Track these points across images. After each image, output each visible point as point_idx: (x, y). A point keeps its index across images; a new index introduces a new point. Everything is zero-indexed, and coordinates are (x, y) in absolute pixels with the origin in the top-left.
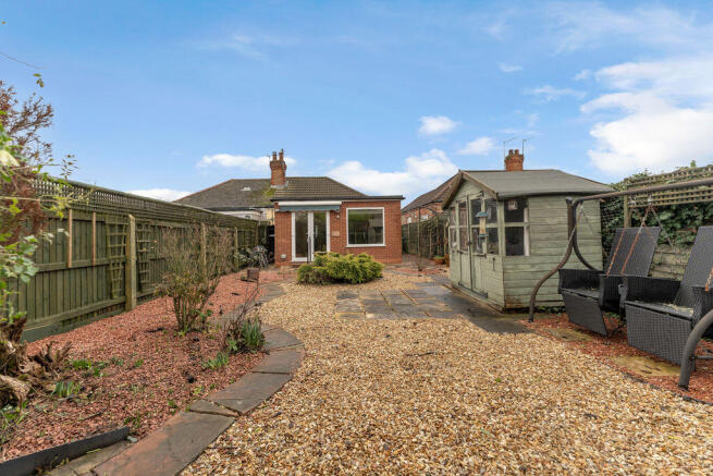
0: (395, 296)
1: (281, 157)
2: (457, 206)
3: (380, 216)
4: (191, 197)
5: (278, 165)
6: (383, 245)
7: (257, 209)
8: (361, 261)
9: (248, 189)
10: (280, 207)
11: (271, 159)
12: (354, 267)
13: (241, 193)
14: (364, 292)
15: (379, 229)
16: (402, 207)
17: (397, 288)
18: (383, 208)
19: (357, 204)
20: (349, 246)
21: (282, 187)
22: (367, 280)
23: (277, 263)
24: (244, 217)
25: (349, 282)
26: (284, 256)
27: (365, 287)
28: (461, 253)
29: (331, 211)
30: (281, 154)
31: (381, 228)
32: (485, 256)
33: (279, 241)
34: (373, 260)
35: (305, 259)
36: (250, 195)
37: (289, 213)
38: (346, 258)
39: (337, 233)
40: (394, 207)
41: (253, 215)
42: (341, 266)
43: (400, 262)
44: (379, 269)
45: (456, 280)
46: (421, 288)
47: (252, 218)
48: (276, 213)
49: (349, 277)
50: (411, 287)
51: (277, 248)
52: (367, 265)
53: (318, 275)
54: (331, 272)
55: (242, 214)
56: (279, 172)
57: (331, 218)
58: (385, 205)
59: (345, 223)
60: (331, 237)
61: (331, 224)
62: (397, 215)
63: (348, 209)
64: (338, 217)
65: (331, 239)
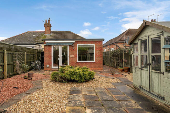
0: (102, 92)
1: (49, 22)
2: (139, 43)
3: (93, 48)
4: (10, 39)
5: (48, 25)
6: (94, 61)
7: (38, 44)
8: (84, 71)
9: (35, 36)
10: (46, 43)
11: (45, 23)
12: (79, 74)
13: (31, 37)
14: (85, 88)
15: (92, 54)
16: (103, 44)
17: (103, 86)
18: (94, 44)
19: (82, 42)
20: (78, 61)
21: (49, 35)
22: (86, 81)
23: (45, 69)
24: (31, 48)
25: (77, 82)
26: (48, 66)
27: (85, 85)
28: (142, 69)
29: (70, 46)
30: (49, 21)
31: (93, 53)
32: (163, 73)
33: (46, 59)
34: (90, 70)
35: (57, 67)
36: (35, 38)
37: (50, 46)
38: (76, 69)
39: (72, 56)
40: (99, 44)
41: (36, 47)
42: (73, 74)
43: (102, 70)
44: (93, 75)
45: (137, 84)
46: (115, 87)
47: (35, 48)
48: (45, 46)
49: (77, 79)
50: (110, 86)
51: (45, 62)
52: (86, 73)
53: (61, 77)
54: (67, 76)
55: (30, 47)
56: (48, 28)
57: (70, 49)
58: (95, 43)
59: (77, 51)
60: (70, 57)
61: (70, 51)
62: (101, 48)
63: (77, 44)
64: (73, 48)
65: (70, 58)
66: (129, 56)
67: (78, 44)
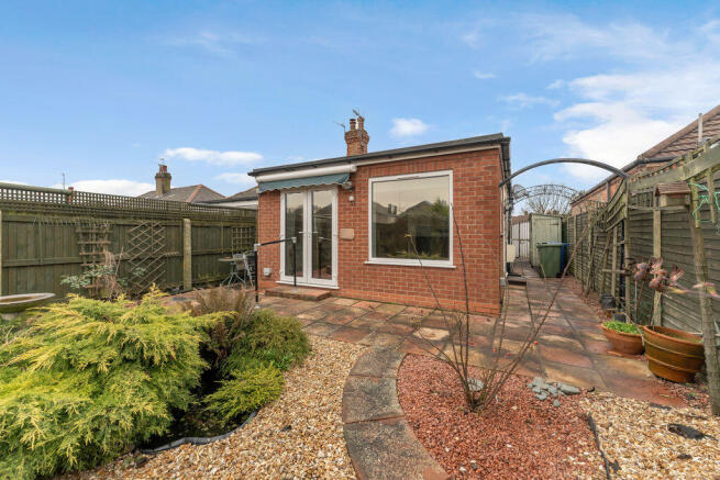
1: (360, 125)
6: (449, 264)
18: (450, 173)
19: (389, 169)
20: (372, 260)
23: (260, 282)
26: (266, 271)
29: (340, 189)
37: (276, 194)
39: (349, 232)
40: (478, 166)
51: (261, 257)
57: (339, 201)
58: (453, 165)
59: (366, 212)
60: (340, 239)
61: (340, 214)
62: (486, 188)
63: (371, 180)
64: (351, 198)
65: (339, 244)
66: (697, 240)
67: (374, 180)
